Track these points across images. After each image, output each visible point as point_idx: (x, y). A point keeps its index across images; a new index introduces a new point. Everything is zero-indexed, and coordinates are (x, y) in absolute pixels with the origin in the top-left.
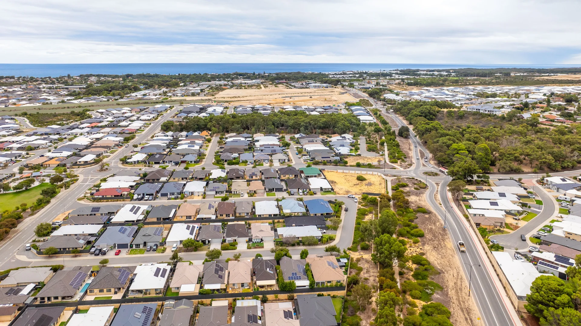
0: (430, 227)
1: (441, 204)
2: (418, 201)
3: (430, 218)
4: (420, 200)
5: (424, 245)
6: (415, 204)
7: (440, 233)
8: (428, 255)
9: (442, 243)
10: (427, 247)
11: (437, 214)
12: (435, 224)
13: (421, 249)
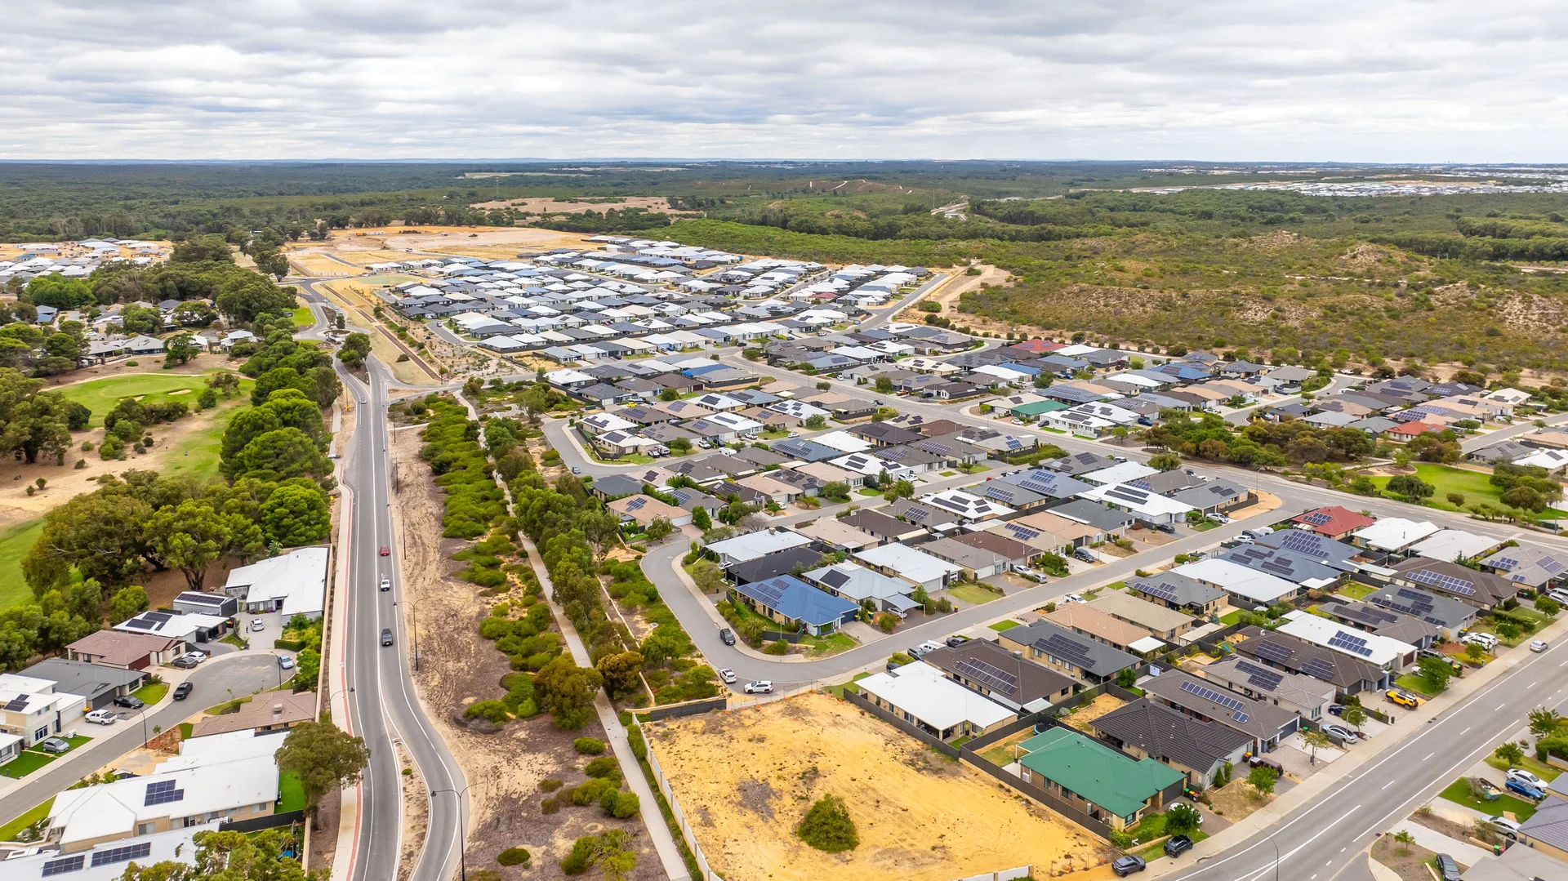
0: (463, 664)
1: (407, 773)
2: (505, 768)
3: (460, 695)
4: (496, 773)
5: (482, 613)
6: (513, 745)
7: (434, 654)
8: (472, 596)
9: (432, 631)
10: (474, 610)
11: (431, 719)
12: (446, 678)
13: (488, 603)
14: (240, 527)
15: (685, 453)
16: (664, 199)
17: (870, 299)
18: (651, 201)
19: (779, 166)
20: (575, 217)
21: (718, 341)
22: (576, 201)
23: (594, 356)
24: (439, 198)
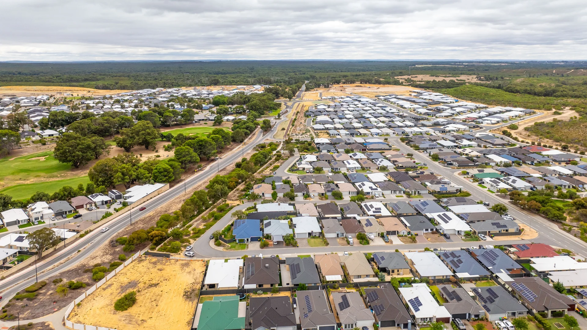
14: (142, 174)
15: (319, 173)
16: (475, 76)
17: (489, 122)
18: (470, 77)
19: (558, 63)
20: (428, 82)
21: (399, 133)
22: (438, 76)
23: (345, 135)
24: (386, 74)
